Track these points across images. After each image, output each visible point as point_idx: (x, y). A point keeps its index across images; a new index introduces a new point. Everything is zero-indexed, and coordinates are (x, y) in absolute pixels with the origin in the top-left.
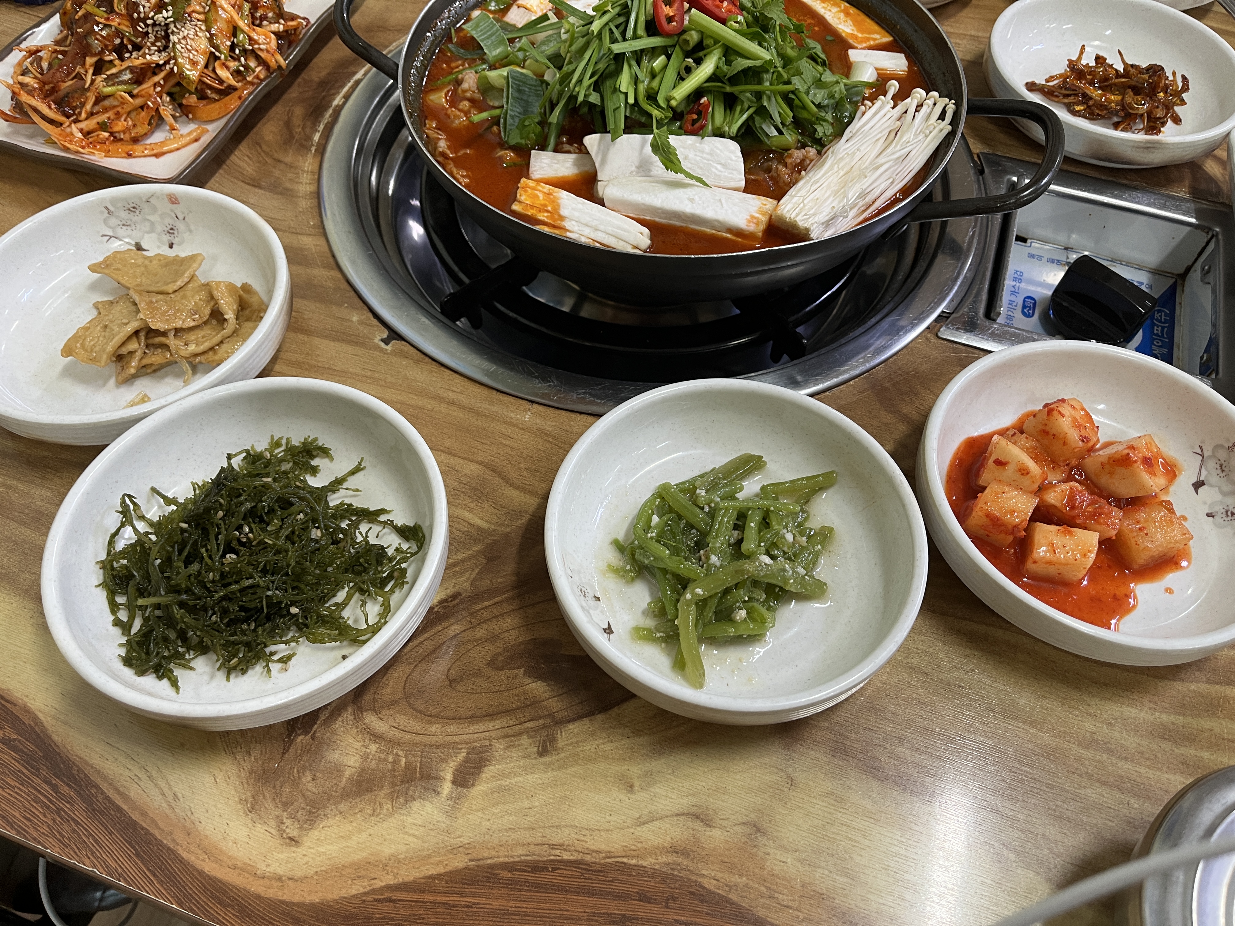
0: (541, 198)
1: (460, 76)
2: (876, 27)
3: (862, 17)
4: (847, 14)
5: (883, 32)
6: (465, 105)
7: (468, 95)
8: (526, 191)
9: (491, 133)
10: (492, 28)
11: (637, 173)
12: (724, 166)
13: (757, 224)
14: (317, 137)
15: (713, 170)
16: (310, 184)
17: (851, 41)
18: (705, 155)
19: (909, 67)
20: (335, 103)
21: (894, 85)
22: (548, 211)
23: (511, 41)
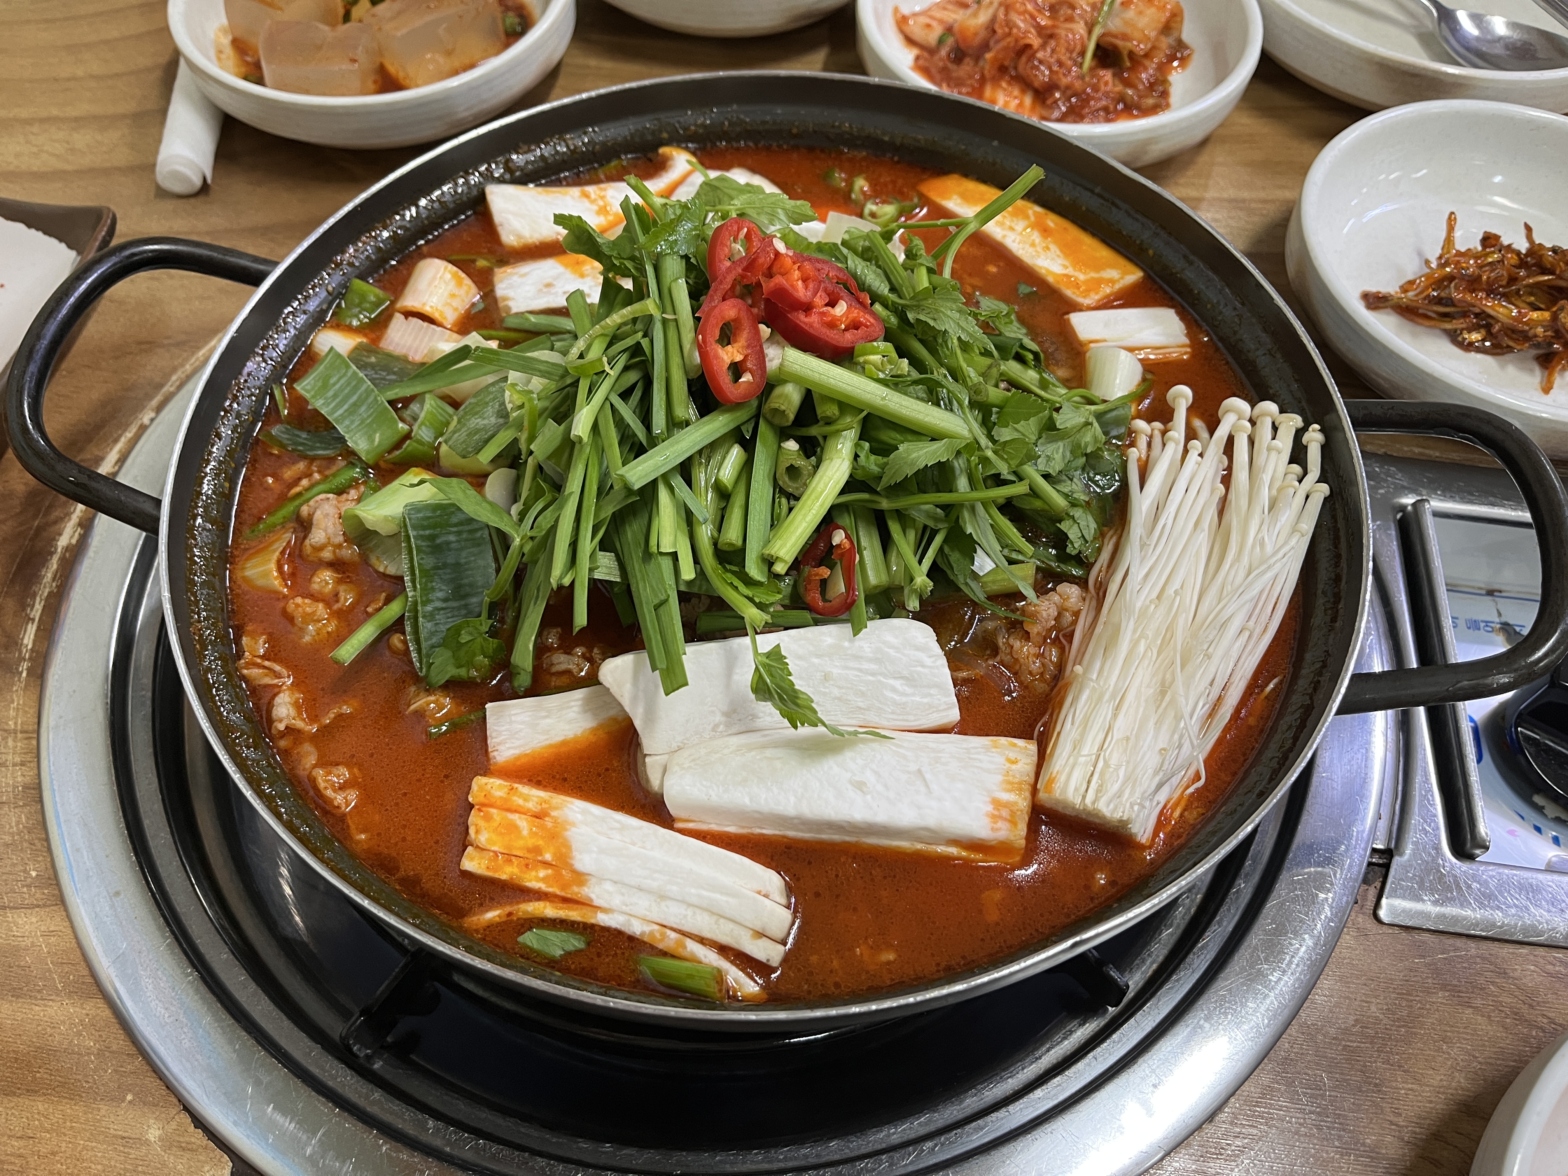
0: (525, 832)
1: (305, 510)
2: (1103, 253)
3: (1074, 233)
4: (1045, 232)
5: (1122, 261)
6: (325, 579)
7: (327, 555)
8: (488, 818)
9: (389, 647)
10: (356, 388)
11: (728, 725)
12: (910, 680)
13: (1013, 822)
14: (29, 637)
15: (889, 694)
16: (23, 764)
17: (1069, 293)
18: (866, 666)
19: (1189, 335)
20: (63, 542)
21: (1183, 395)
22: (546, 864)
23: (400, 405)
